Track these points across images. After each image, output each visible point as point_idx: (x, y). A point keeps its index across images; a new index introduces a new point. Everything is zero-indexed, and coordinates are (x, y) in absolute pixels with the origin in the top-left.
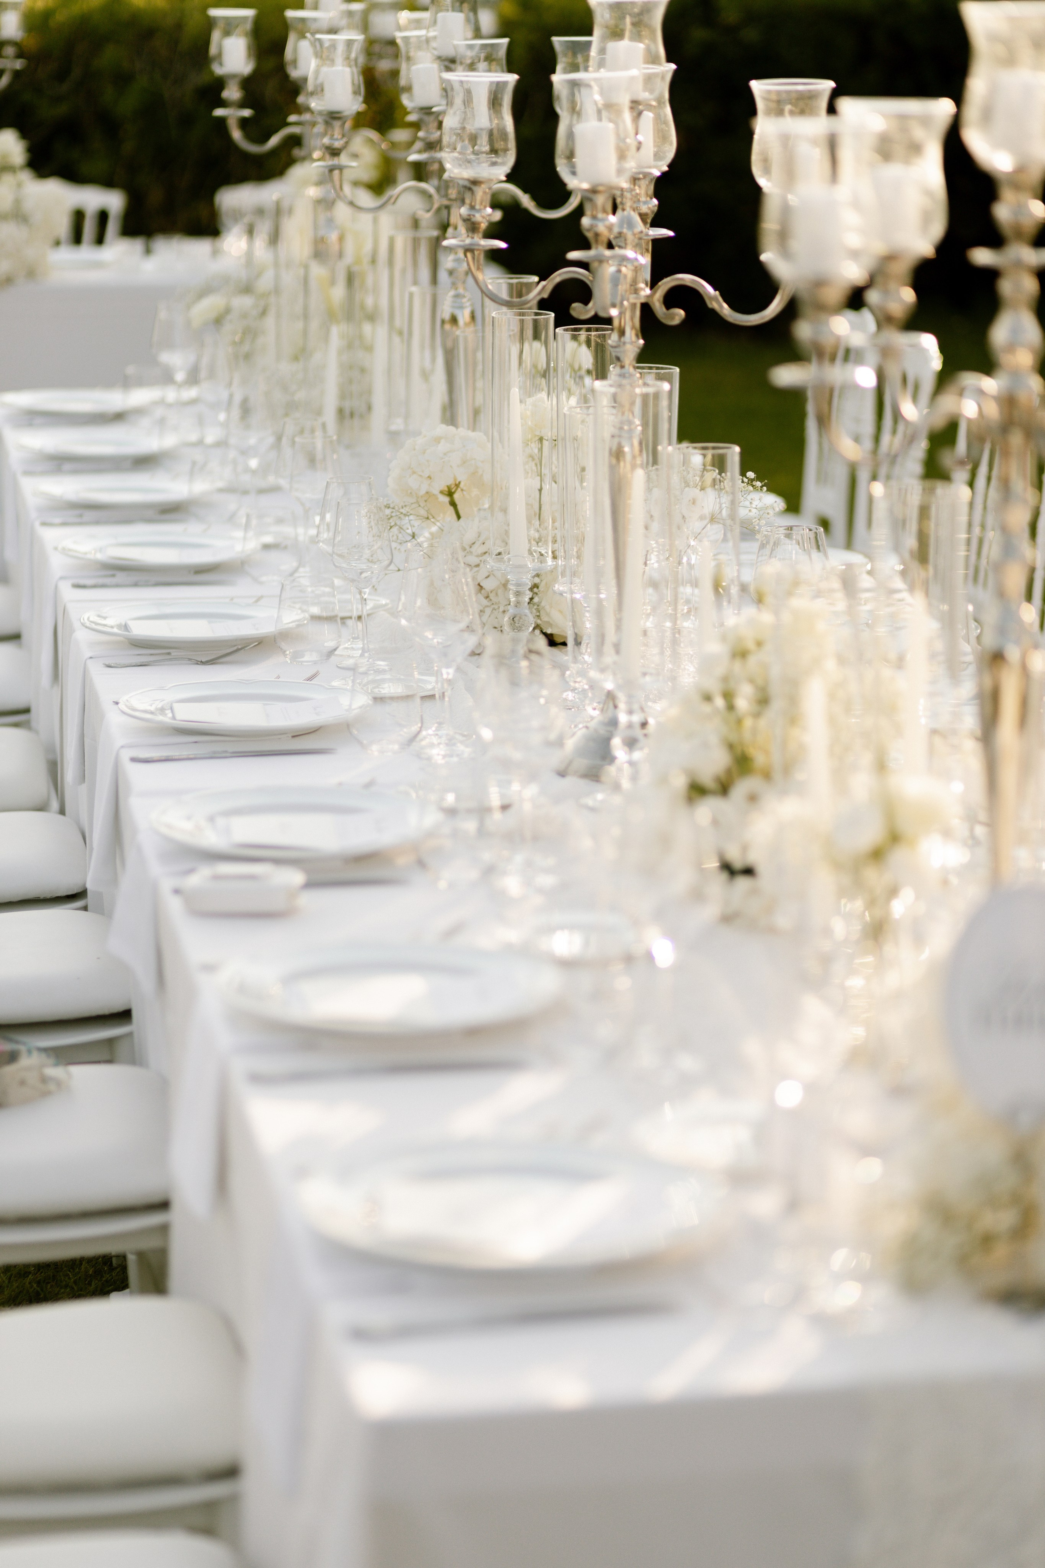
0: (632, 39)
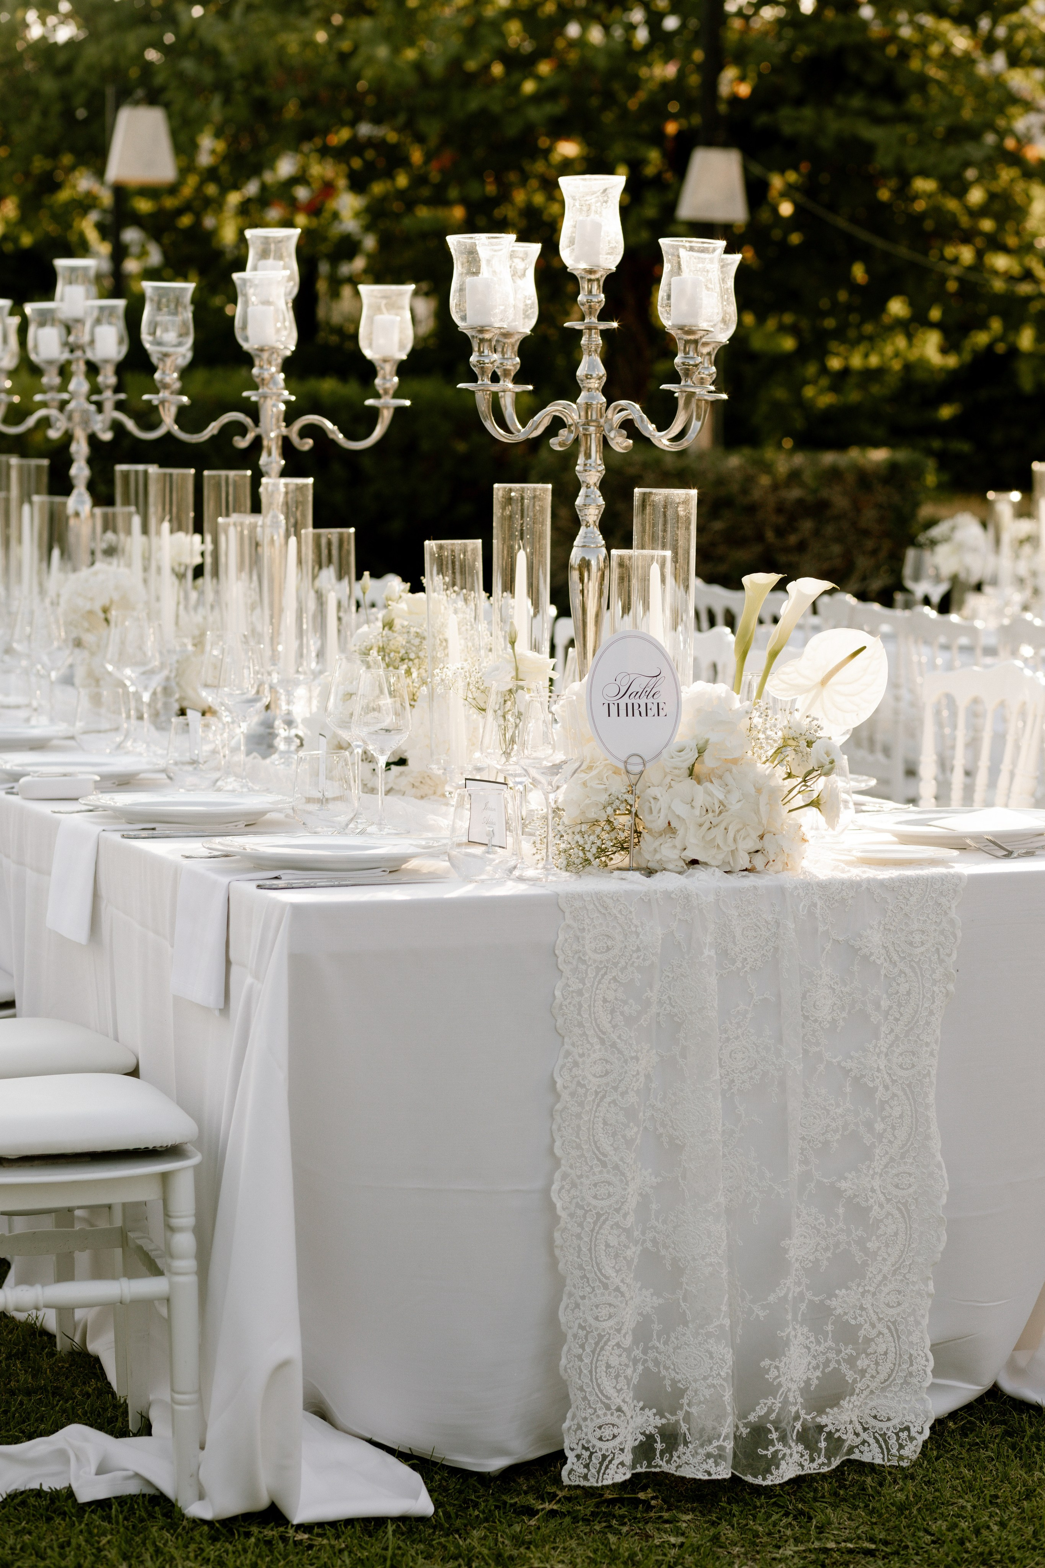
0: (275, 259)
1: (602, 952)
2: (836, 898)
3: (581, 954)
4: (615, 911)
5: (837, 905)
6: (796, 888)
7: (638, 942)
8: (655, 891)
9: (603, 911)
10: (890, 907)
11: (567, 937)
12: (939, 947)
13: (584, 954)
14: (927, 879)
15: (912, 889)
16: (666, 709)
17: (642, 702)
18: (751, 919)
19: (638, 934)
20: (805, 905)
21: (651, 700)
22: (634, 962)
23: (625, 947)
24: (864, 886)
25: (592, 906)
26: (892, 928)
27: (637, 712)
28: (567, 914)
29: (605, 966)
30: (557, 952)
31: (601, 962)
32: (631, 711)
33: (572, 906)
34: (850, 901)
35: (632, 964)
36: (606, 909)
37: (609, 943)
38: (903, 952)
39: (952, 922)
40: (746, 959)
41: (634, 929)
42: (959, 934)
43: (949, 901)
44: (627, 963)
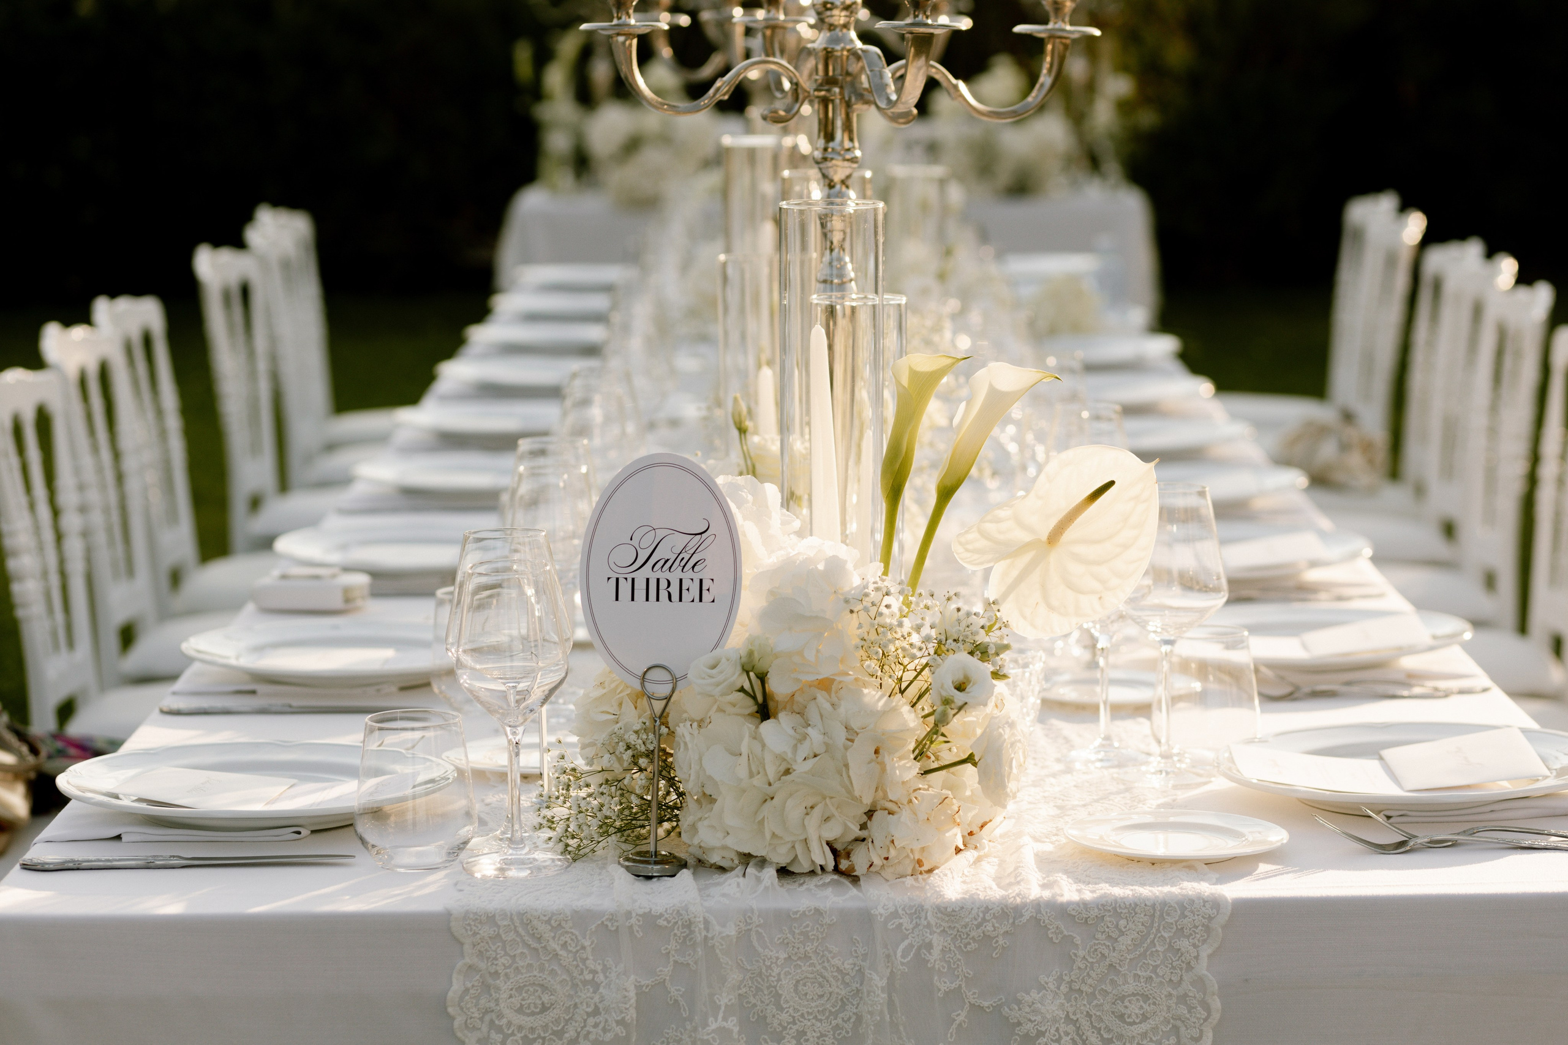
1: (533, 1014)
2: (973, 934)
3: (494, 1016)
4: (554, 945)
5: (974, 946)
6: (895, 915)
7: (597, 998)
8: (628, 915)
9: (535, 945)
10: (1081, 953)
11: (469, 985)
12: (1179, 1023)
13: (500, 1016)
14: (1154, 906)
15: (1123, 923)
16: (718, 589)
17: (675, 576)
18: (812, 965)
19: (596, 986)
20: (911, 946)
21: (690, 574)
22: (589, 1033)
23: (576, 1005)
24: (1027, 916)
25: (512, 935)
26: (1085, 988)
27: (663, 595)
28: (467, 948)
29: (539, 1037)
30: (450, 1010)
31: (532, 1030)
32: (654, 591)
33: (475, 934)
34: (1001, 941)
35: (586, 1037)
36: (539, 939)
37: (546, 998)
38: (1109, 1031)
39: (1200, 982)
40: (804, 1033)
41: (589, 977)
42: (1216, 1004)
43: (1194, 946)
44: (578, 1034)
